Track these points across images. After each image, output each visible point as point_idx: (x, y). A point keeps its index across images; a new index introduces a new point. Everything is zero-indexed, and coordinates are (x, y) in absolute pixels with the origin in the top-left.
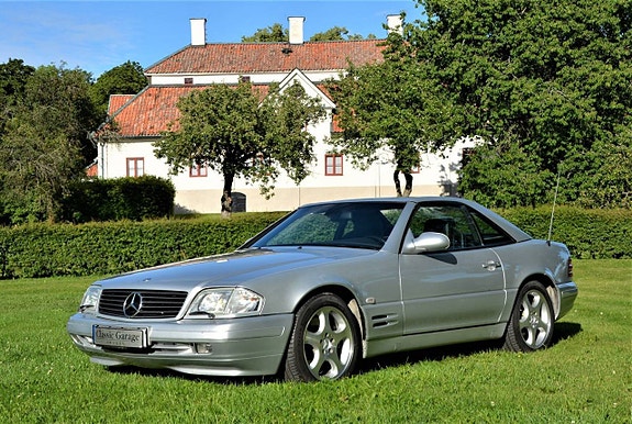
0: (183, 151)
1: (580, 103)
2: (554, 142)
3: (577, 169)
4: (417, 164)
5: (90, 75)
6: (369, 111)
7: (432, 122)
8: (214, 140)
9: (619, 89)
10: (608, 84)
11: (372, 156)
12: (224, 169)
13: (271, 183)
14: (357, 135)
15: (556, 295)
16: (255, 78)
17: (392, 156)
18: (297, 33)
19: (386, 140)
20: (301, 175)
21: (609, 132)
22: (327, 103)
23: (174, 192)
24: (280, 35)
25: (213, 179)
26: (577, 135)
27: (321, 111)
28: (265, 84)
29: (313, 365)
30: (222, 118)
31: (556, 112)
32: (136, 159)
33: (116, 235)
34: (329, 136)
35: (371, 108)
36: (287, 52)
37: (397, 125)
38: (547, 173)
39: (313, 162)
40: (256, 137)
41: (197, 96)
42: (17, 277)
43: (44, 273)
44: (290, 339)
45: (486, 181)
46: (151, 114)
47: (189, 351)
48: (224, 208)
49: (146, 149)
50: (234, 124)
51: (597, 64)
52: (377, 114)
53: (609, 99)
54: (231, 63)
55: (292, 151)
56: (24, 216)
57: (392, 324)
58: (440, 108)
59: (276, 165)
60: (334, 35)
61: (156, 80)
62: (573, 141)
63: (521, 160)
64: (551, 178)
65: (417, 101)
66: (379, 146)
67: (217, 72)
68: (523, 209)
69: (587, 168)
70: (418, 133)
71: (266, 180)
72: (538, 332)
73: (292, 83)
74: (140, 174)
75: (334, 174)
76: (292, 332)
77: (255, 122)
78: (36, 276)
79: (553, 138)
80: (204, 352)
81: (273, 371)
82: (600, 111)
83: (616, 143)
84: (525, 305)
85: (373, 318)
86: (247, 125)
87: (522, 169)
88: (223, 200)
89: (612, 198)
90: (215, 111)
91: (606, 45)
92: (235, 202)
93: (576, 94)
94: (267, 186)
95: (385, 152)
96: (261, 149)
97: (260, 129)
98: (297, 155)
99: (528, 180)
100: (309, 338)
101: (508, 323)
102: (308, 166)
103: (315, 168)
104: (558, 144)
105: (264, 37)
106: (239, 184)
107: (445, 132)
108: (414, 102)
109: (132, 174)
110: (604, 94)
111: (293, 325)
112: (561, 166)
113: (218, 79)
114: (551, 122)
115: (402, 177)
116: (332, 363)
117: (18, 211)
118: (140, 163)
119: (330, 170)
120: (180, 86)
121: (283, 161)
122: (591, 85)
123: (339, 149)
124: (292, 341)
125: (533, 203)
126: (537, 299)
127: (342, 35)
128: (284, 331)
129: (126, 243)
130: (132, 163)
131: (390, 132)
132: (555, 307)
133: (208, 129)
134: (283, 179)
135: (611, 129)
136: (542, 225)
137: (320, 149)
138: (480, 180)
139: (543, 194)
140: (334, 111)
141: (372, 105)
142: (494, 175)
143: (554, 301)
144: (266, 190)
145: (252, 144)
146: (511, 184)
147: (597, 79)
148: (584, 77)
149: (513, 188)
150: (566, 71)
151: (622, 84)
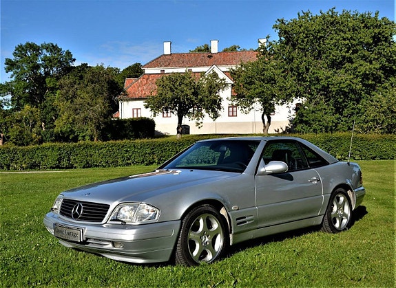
0: (158, 104)
1: (354, 81)
2: (342, 100)
3: (353, 113)
4: (273, 111)
5: (119, 70)
6: (249, 85)
7: (281, 90)
8: (173, 99)
9: (373, 74)
10: (367, 72)
11: (251, 107)
12: (178, 114)
13: (201, 120)
14: (244, 97)
15: (353, 196)
16: (194, 70)
17: (261, 107)
18: (214, 48)
19: (258, 99)
20: (216, 116)
21: (368, 96)
22: (229, 81)
23: (155, 125)
24: (207, 49)
25: (174, 118)
26: (353, 96)
27: (226, 85)
28: (198, 72)
29: (195, 253)
30: (177, 89)
31: (342, 85)
32: (137, 109)
33: (122, 147)
34: (230, 97)
35: (250, 83)
36: (210, 57)
37: (263, 92)
38: (337, 115)
39: (222, 110)
40: (193, 98)
41: (165, 78)
42: (75, 168)
43: (88, 166)
44: (178, 237)
45: (307, 119)
46: (145, 87)
47: (110, 246)
48: (178, 132)
49: (141, 104)
50: (183, 92)
51: (362, 62)
52: (253, 86)
53: (368, 79)
54: (183, 62)
55: (211, 105)
56: (84, 137)
57: (250, 222)
58: (285, 83)
59: (204, 111)
60: (234, 49)
61: (147, 71)
62: (351, 99)
63: (325, 109)
64: (340, 118)
65: (273, 80)
66: (254, 102)
67: (176, 67)
68: (326, 134)
69: (358, 113)
70: (274, 96)
71: (198, 119)
72: (343, 219)
73: (211, 72)
74: (139, 116)
75: (233, 116)
76: (179, 233)
77: (193, 90)
78: (84, 167)
79: (341, 98)
80: (119, 248)
81: (166, 259)
82: (364, 85)
83: (372, 101)
84: (335, 203)
85: (237, 219)
86: (189, 92)
87: (326, 113)
88: (178, 128)
89: (371, 128)
90: (174, 86)
91: (366, 53)
92: (183, 129)
93: (352, 77)
94: (199, 122)
95: (258, 105)
96: (196, 104)
97: (195, 94)
98: (214, 106)
99: (329, 119)
100: (192, 235)
101: (325, 215)
102: (219, 112)
103: (223, 113)
104: (344, 101)
105: (200, 50)
106: (186, 121)
107: (287, 95)
108: (272, 80)
109: (135, 116)
110: (365, 76)
111: (181, 228)
112: (345, 112)
113: (175, 70)
114: (340, 90)
115: (265, 117)
116: (208, 251)
117: (81, 135)
118: (139, 110)
119: (231, 114)
120: (158, 74)
121: (207, 109)
122: (359, 72)
123: (235, 103)
124: (180, 239)
125: (331, 130)
126: (342, 199)
127: (237, 49)
128: (174, 233)
129: (127, 151)
130: (135, 111)
131: (259, 95)
132: (352, 203)
133: (170, 95)
134: (207, 118)
135: (369, 94)
136: (336, 143)
137: (225, 104)
138: (304, 119)
139: (336, 126)
140: (232, 85)
141: (251, 82)
142: (311, 117)
143: (352, 199)
144: (198, 124)
145: (192, 101)
146: (320, 121)
147: (362, 69)
148: (356, 69)
149: (321, 123)
150: (347, 65)
151: (375, 72)
